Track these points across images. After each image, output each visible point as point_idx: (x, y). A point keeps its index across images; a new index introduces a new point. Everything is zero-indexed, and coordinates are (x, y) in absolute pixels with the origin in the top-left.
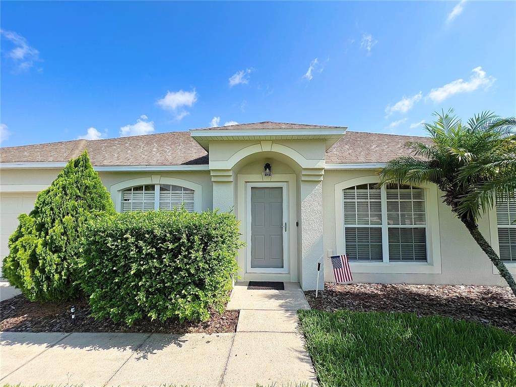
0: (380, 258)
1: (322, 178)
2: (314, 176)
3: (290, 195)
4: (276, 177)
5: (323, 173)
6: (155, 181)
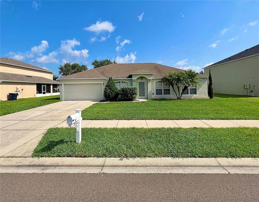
0: (162, 94)
1: (151, 80)
3: (146, 83)
4: (143, 80)
6: (121, 81)
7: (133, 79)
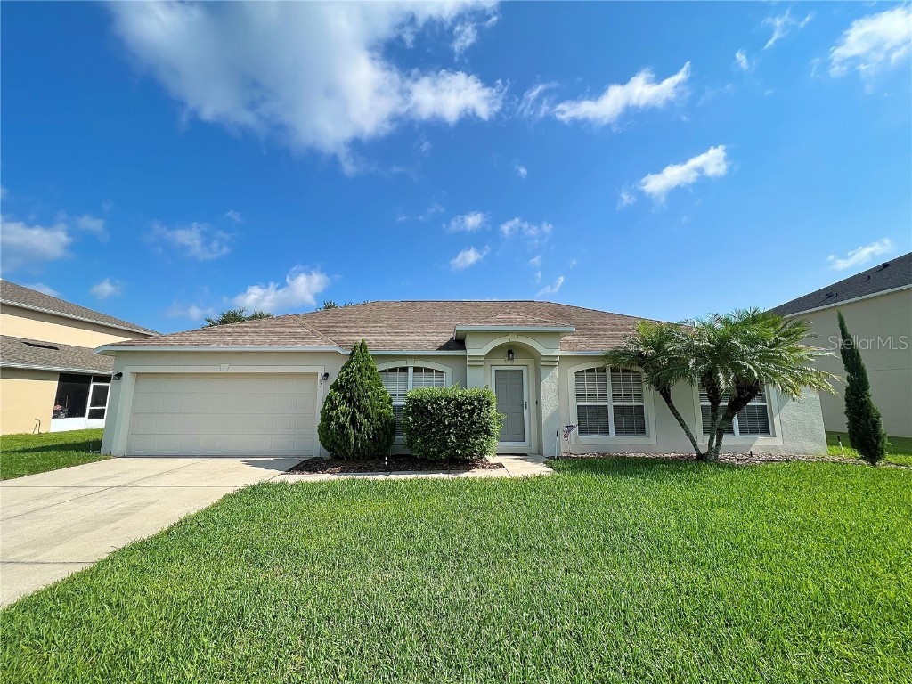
0: (607, 432)
1: (557, 364)
2: (551, 362)
3: (530, 377)
4: (517, 361)
5: (558, 359)
6: (411, 364)
7: (470, 352)
